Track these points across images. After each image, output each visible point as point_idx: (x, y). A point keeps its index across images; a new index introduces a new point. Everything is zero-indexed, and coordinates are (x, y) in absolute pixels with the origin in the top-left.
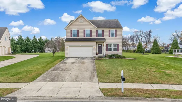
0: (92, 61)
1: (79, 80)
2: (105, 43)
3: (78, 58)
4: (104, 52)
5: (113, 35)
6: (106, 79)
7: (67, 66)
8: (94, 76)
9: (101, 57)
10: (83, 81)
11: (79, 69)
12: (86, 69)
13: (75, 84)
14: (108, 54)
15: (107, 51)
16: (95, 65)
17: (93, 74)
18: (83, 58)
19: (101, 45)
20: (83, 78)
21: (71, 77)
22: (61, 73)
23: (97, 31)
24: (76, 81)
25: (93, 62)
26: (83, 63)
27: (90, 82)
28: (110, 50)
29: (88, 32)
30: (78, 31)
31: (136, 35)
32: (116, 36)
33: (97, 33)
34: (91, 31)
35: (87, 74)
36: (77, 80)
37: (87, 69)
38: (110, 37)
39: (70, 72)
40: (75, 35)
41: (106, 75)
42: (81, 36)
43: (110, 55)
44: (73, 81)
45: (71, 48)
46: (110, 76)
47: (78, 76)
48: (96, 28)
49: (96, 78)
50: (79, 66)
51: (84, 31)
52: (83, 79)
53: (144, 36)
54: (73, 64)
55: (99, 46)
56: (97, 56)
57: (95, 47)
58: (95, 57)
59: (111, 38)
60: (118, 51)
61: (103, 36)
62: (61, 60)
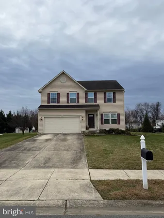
0: (79, 138)
1: (50, 164)
2: (98, 112)
3: (58, 134)
4: (98, 126)
5: (110, 100)
6: (104, 162)
7: (36, 144)
8: (80, 158)
9: (93, 133)
10: (57, 167)
11: (55, 148)
12: (67, 148)
13: (41, 172)
14: (104, 129)
15: (102, 123)
16: (83, 143)
17: (79, 154)
18: (65, 134)
19: (94, 115)
20: (59, 162)
21: (36, 160)
22: (21, 154)
23: (86, 94)
24: (43, 168)
25: (81, 139)
26: (65, 140)
27: (71, 168)
28: (107, 122)
29: (73, 96)
30: (59, 94)
31: (140, 110)
32: (115, 101)
33: (86, 98)
34: (78, 94)
35: (68, 156)
36: (47, 165)
37: (69, 148)
38: (105, 104)
39: (38, 152)
40: (54, 101)
41: (102, 156)
42: (63, 101)
43: (107, 129)
44: (39, 167)
45: (47, 120)
46: (112, 157)
47: (49, 159)
48: (85, 89)
49: (84, 161)
50: (56, 145)
51: (68, 94)
52: (58, 164)
53: (150, 111)
54: (47, 141)
55: (90, 116)
56: (87, 131)
57: (85, 118)
58: (84, 133)
59: (108, 104)
60: (119, 123)
61: (96, 102)
62: (30, 137)
